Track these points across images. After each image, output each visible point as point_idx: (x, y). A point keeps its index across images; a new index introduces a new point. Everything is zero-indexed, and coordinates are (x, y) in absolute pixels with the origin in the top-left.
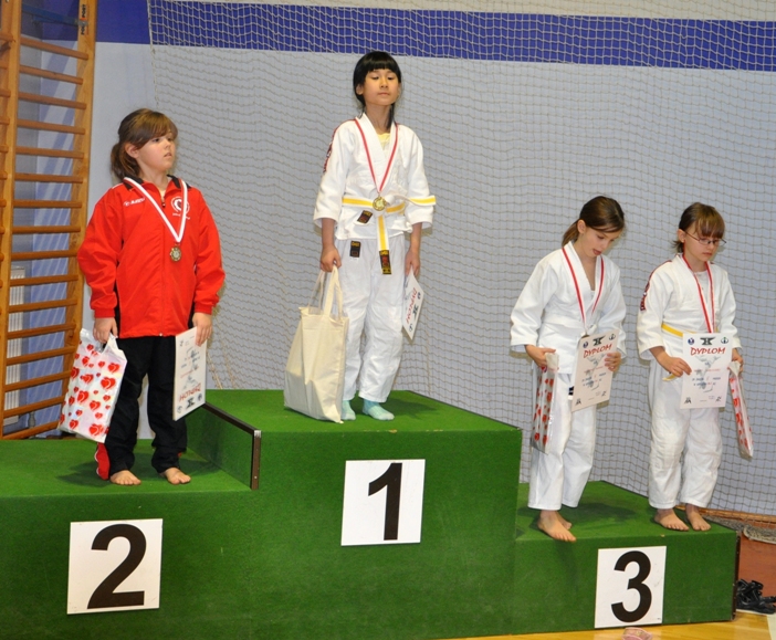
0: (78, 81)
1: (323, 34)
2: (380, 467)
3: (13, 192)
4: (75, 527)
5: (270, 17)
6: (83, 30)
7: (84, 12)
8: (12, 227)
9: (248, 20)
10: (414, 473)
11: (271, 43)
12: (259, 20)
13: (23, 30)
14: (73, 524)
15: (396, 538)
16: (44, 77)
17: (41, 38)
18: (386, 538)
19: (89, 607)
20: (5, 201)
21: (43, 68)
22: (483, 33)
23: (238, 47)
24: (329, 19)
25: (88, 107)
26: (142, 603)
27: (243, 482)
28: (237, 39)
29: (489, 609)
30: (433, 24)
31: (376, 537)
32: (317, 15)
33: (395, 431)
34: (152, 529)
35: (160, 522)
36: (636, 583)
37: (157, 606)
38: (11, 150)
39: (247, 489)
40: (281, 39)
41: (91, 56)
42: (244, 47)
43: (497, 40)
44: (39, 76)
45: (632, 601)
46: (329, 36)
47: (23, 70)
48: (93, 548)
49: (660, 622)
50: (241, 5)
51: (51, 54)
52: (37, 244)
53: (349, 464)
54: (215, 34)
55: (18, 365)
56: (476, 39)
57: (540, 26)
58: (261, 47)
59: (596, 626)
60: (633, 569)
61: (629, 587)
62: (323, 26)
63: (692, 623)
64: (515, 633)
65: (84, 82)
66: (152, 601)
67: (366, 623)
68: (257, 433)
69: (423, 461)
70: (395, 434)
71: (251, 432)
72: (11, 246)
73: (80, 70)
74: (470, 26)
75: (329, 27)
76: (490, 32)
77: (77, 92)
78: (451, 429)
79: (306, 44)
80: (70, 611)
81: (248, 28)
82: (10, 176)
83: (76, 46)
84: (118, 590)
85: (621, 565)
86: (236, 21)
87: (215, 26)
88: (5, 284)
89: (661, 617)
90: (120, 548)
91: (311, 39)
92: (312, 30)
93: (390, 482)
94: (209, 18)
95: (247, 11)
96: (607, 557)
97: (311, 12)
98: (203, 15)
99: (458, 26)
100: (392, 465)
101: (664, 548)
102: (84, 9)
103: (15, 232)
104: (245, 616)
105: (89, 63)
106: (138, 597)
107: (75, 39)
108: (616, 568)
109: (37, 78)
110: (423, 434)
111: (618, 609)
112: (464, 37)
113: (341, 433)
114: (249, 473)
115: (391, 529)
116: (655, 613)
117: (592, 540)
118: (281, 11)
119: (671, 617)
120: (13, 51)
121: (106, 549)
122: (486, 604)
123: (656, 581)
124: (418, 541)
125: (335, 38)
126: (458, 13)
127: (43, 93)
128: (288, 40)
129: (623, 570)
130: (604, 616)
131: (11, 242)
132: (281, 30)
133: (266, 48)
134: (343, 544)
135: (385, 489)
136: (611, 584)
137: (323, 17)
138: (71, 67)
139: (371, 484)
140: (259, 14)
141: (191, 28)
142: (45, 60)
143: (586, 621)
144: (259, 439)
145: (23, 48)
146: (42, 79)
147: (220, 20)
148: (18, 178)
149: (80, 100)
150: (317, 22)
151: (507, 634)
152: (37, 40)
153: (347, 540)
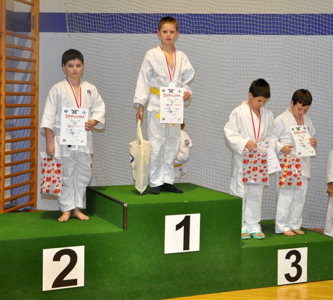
0: (32, 50)
1: (147, 26)
2: (180, 218)
3: (5, 101)
4: (45, 251)
5: (123, 19)
6: (33, 27)
7: (33, 19)
8: (5, 116)
9: (112, 20)
10: (195, 220)
11: (124, 30)
12: (118, 20)
13: (7, 28)
14: (44, 250)
15: (189, 249)
16: (17, 49)
17: (15, 31)
18: (184, 250)
19: (53, 287)
20: (2, 105)
21: (16, 44)
22: (218, 23)
23: (108, 32)
24: (149, 19)
25: (37, 61)
26: (76, 284)
27: (119, 227)
28: (108, 29)
29: (231, 279)
30: (195, 20)
31: (180, 249)
32: (144, 17)
33: (186, 201)
34: (80, 251)
35: (83, 247)
36: (295, 264)
37: (83, 285)
38: (4, 82)
39: (122, 230)
40: (128, 28)
41: (37, 39)
42: (111, 32)
43: (224, 27)
44: (14, 48)
45: (293, 272)
46: (150, 27)
47: (7, 46)
48: (54, 260)
49: (306, 281)
50: (109, 14)
51: (19, 38)
52: (16, 123)
53: (166, 217)
54: (98, 27)
55: (10, 178)
56: (215, 26)
57: (243, 20)
58: (119, 32)
59: (278, 284)
60: (293, 258)
61: (292, 266)
62: (147, 22)
63: (320, 281)
64: (242, 289)
65: (35, 50)
66: (81, 283)
67: (177, 288)
68: (125, 205)
69: (199, 214)
70: (187, 203)
71: (122, 204)
72: (5, 125)
73: (33, 45)
74: (212, 21)
75: (150, 23)
76: (221, 23)
77: (31, 55)
78: (211, 199)
79: (140, 31)
80: (44, 289)
81: (113, 24)
82: (3, 94)
83: (30, 34)
84: (65, 279)
85: (288, 257)
86: (107, 21)
87: (97, 23)
88: (3, 142)
89: (306, 279)
90: (66, 259)
91: (142, 28)
92: (142, 24)
93: (185, 224)
94: (94, 20)
95: (112, 16)
96: (282, 253)
97: (141, 16)
98: (91, 18)
99: (207, 21)
100: (186, 217)
101: (307, 248)
102: (33, 18)
103: (7, 119)
104: (123, 287)
105: (37, 41)
106: (74, 282)
107: (30, 31)
108: (286, 258)
109: (13, 49)
110: (199, 202)
111: (288, 276)
112: (209, 26)
113: (163, 204)
114: (122, 223)
115: (186, 245)
116: (304, 277)
117: (274, 246)
118: (128, 16)
119: (311, 279)
120: (3, 38)
121: (59, 260)
122: (229, 277)
123: (303, 263)
124: (199, 250)
125: (153, 27)
126: (206, 15)
127: (16, 56)
128: (131, 29)
129: (289, 258)
130: (282, 280)
131: (5, 123)
132: (128, 24)
133: (122, 33)
134: (166, 252)
135: (183, 228)
136: (284, 266)
137: (147, 18)
138: (29, 43)
139: (177, 226)
140: (117, 18)
141: (87, 24)
142: (16, 41)
143: (273, 282)
144: (126, 208)
145: (7, 36)
146: (15, 50)
147: (100, 20)
148: (7, 94)
149: (33, 58)
150: (144, 21)
151: (239, 290)
152: (13, 32)
153: (167, 251)
